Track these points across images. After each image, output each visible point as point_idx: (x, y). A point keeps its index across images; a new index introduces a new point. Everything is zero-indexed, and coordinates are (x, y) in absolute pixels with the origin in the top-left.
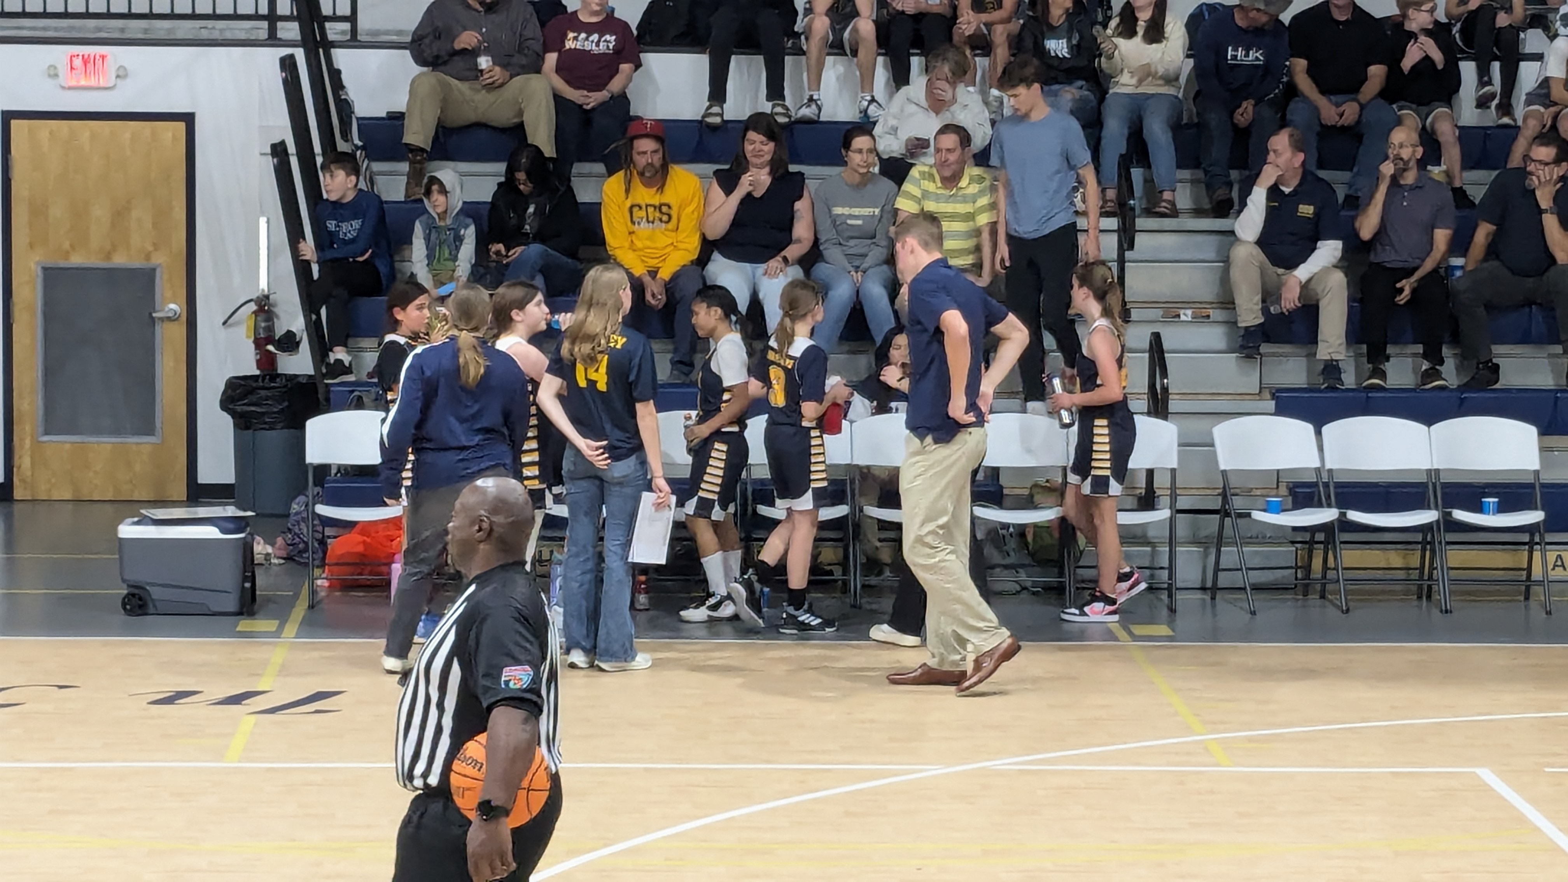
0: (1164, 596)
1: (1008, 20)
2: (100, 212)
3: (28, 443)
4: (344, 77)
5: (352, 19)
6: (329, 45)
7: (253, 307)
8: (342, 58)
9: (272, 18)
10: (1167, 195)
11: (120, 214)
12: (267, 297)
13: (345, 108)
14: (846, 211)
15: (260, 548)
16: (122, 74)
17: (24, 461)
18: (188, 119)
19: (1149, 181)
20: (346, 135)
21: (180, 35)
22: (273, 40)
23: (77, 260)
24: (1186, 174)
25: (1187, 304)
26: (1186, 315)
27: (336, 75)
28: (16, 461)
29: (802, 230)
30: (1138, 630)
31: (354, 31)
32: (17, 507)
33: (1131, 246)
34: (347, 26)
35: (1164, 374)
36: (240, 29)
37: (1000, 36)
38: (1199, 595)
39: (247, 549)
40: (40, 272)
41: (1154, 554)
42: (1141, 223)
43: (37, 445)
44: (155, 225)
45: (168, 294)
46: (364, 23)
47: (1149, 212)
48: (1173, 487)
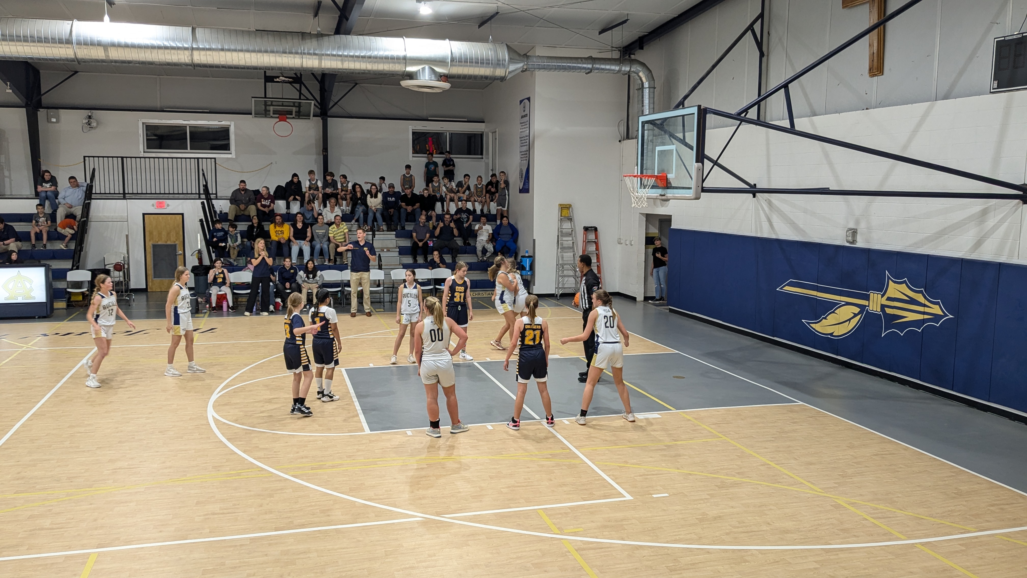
0: (382, 304)
1: (349, 194)
2: (164, 233)
3: (150, 280)
4: (215, 206)
5: (216, 194)
6: (211, 199)
7: (197, 252)
8: (214, 202)
9: (199, 194)
10: (381, 227)
11: (168, 234)
12: (200, 250)
13: (215, 212)
14: (319, 231)
15: (200, 300)
16: (168, 205)
17: (150, 284)
18: (182, 214)
19: (377, 225)
20: (216, 217)
21: (180, 198)
22: (200, 198)
23: (160, 243)
24: (384, 223)
25: (385, 248)
26: (385, 250)
27: (213, 205)
28: (148, 284)
29: (309, 234)
30: (377, 310)
31: (217, 196)
32: (149, 293)
33: (375, 237)
34: (215, 195)
35: (381, 262)
36: (193, 196)
37: (348, 197)
38: (389, 303)
39: (197, 300)
40: (152, 246)
41: (380, 296)
42: (376, 233)
43: (152, 281)
44: (176, 236)
45: (179, 249)
46: (219, 195)
47: (378, 231)
48: (384, 283)
